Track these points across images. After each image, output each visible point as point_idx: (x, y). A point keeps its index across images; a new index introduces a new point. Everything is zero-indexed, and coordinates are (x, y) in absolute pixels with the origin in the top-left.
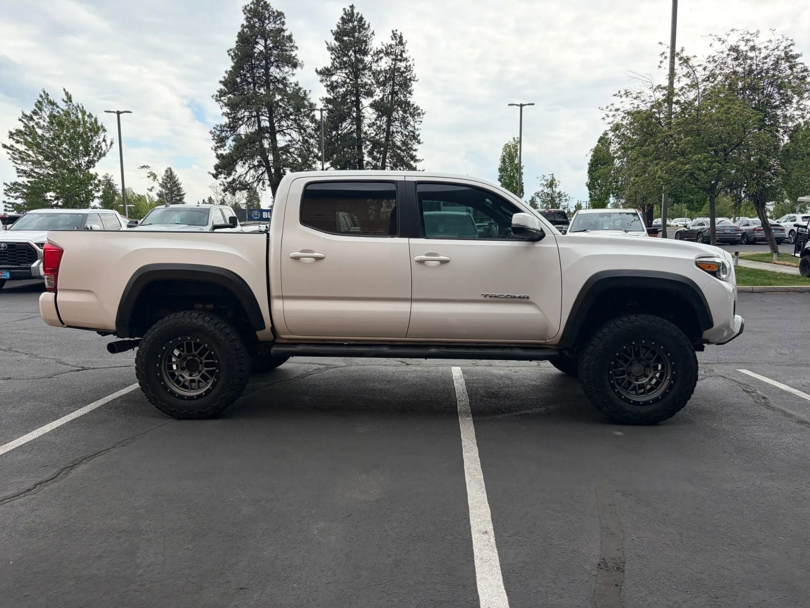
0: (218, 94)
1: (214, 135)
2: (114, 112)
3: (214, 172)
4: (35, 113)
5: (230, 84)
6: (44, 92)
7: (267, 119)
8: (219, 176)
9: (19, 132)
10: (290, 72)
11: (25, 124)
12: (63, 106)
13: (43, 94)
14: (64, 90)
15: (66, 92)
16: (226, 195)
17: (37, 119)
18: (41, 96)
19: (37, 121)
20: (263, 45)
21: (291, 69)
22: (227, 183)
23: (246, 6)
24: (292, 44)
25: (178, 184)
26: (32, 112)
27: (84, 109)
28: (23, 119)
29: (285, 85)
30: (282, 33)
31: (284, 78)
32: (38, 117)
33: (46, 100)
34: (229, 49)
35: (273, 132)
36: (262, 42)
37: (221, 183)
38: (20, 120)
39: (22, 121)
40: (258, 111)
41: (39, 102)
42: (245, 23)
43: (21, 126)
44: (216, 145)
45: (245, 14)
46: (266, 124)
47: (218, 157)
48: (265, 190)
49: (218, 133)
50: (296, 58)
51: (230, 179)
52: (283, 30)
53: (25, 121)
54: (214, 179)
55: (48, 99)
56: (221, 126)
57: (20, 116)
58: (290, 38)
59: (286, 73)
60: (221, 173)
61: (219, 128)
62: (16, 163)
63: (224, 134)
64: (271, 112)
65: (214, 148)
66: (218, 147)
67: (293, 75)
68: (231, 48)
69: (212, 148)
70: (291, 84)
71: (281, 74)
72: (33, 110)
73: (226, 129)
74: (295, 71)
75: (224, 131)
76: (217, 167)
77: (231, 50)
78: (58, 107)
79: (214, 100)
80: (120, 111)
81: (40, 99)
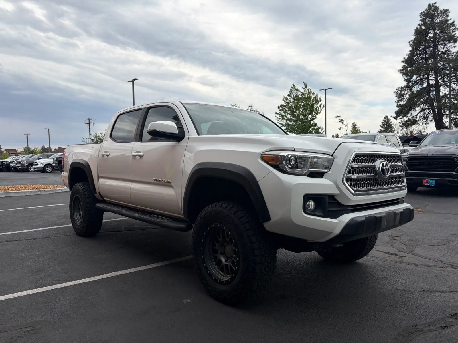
0: (402, 68)
1: (397, 94)
2: (324, 90)
3: (395, 115)
4: (289, 96)
5: (409, 61)
6: (293, 85)
7: (434, 78)
8: (398, 118)
9: (282, 106)
10: (453, 46)
11: (285, 101)
12: (302, 90)
13: (293, 87)
14: (304, 82)
15: (304, 83)
16: (403, 129)
17: (290, 98)
18: (292, 87)
19: (290, 99)
20: (433, 33)
21: (453, 44)
22: (405, 121)
23: (422, 13)
24: (454, 28)
25: (391, 124)
26: (288, 95)
27: (311, 90)
28: (284, 100)
29: (448, 55)
30: (447, 23)
31: (448, 50)
32: (290, 97)
33: (294, 89)
34: (410, 41)
35: (437, 86)
36: (432, 31)
37: (401, 122)
38: (283, 100)
39: (284, 101)
40: (428, 75)
41: (291, 90)
42: (421, 23)
43: (283, 103)
44: (398, 100)
45: (421, 17)
46: (432, 82)
47: (398, 106)
48: (428, 124)
49: (399, 92)
50: (455, 35)
51: (406, 119)
52: (448, 21)
53: (285, 100)
54: (395, 120)
55: (295, 88)
56: (402, 87)
57: (283, 98)
58: (453, 24)
59: (450, 47)
60: (399, 116)
61: (400, 89)
62: (278, 121)
63: (403, 92)
64: (436, 74)
65: (397, 102)
66: (399, 100)
67: (455, 47)
68: (411, 40)
69: (396, 102)
70: (453, 53)
71: (445, 48)
72: (288, 94)
73: (404, 89)
74: (456, 45)
75: (403, 90)
76: (397, 113)
77: (411, 41)
78: (299, 91)
79: (399, 73)
80: (327, 89)
81: (292, 89)
